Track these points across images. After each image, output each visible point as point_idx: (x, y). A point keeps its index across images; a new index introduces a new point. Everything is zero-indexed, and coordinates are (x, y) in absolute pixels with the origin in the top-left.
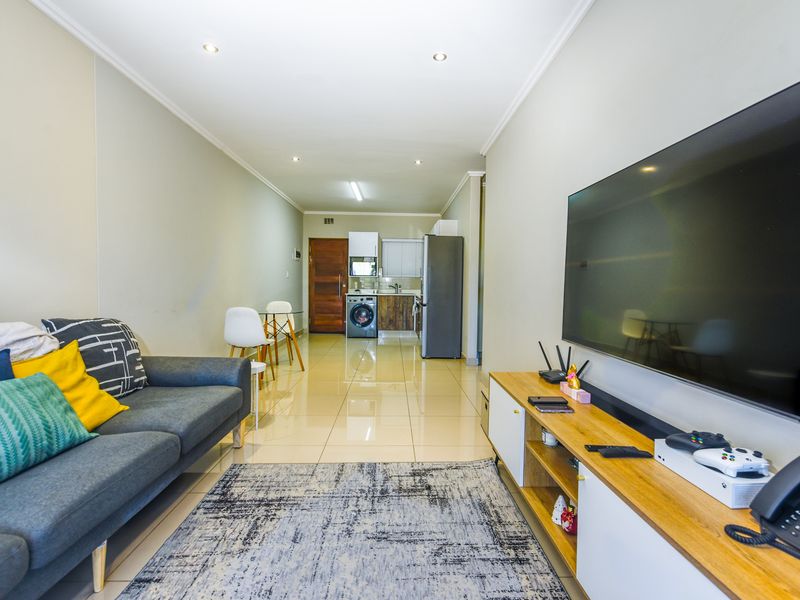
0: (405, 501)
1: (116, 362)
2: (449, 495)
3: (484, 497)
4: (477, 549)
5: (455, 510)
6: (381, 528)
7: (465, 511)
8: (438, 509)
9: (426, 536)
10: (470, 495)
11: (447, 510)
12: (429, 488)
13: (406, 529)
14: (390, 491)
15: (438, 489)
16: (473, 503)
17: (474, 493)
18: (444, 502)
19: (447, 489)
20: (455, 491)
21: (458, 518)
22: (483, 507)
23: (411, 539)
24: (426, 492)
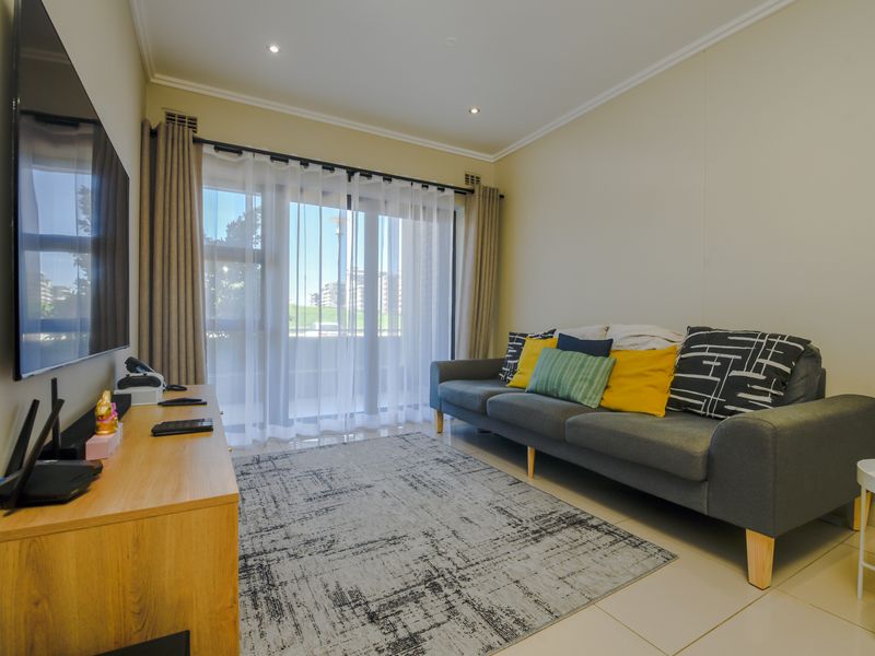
0: (398, 585)
1: (710, 377)
2: (334, 614)
3: (271, 630)
4: (290, 556)
5: (321, 591)
6: (401, 546)
7: (306, 596)
8: (346, 587)
9: (349, 552)
10: (296, 625)
11: (332, 588)
12: (372, 618)
13: (373, 554)
14: (427, 592)
15: (355, 621)
16: (292, 611)
17: (289, 631)
18: (340, 600)
19: (339, 627)
20: (325, 627)
21: (315, 582)
22: (277, 610)
23: (364, 547)
24: (373, 608)
